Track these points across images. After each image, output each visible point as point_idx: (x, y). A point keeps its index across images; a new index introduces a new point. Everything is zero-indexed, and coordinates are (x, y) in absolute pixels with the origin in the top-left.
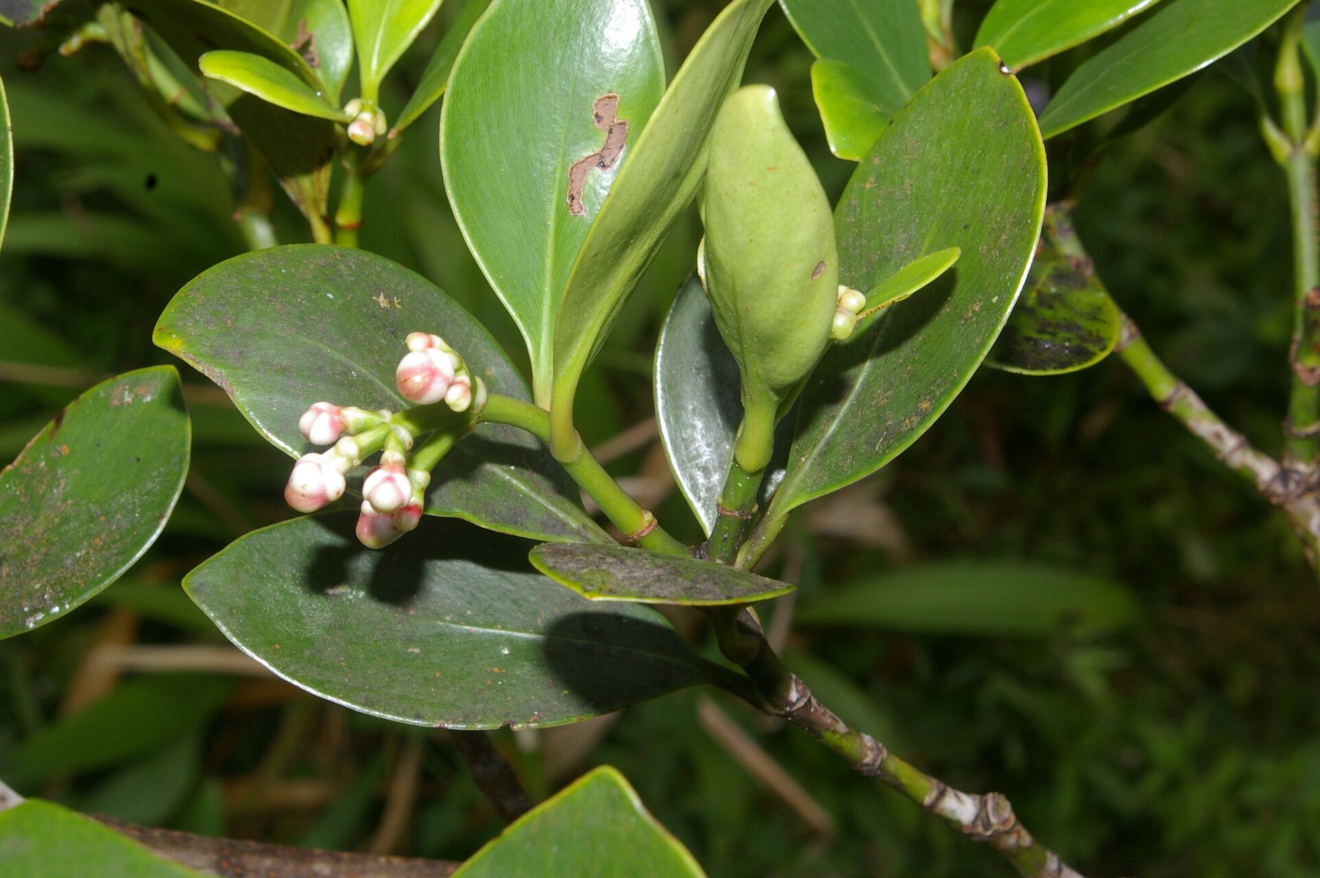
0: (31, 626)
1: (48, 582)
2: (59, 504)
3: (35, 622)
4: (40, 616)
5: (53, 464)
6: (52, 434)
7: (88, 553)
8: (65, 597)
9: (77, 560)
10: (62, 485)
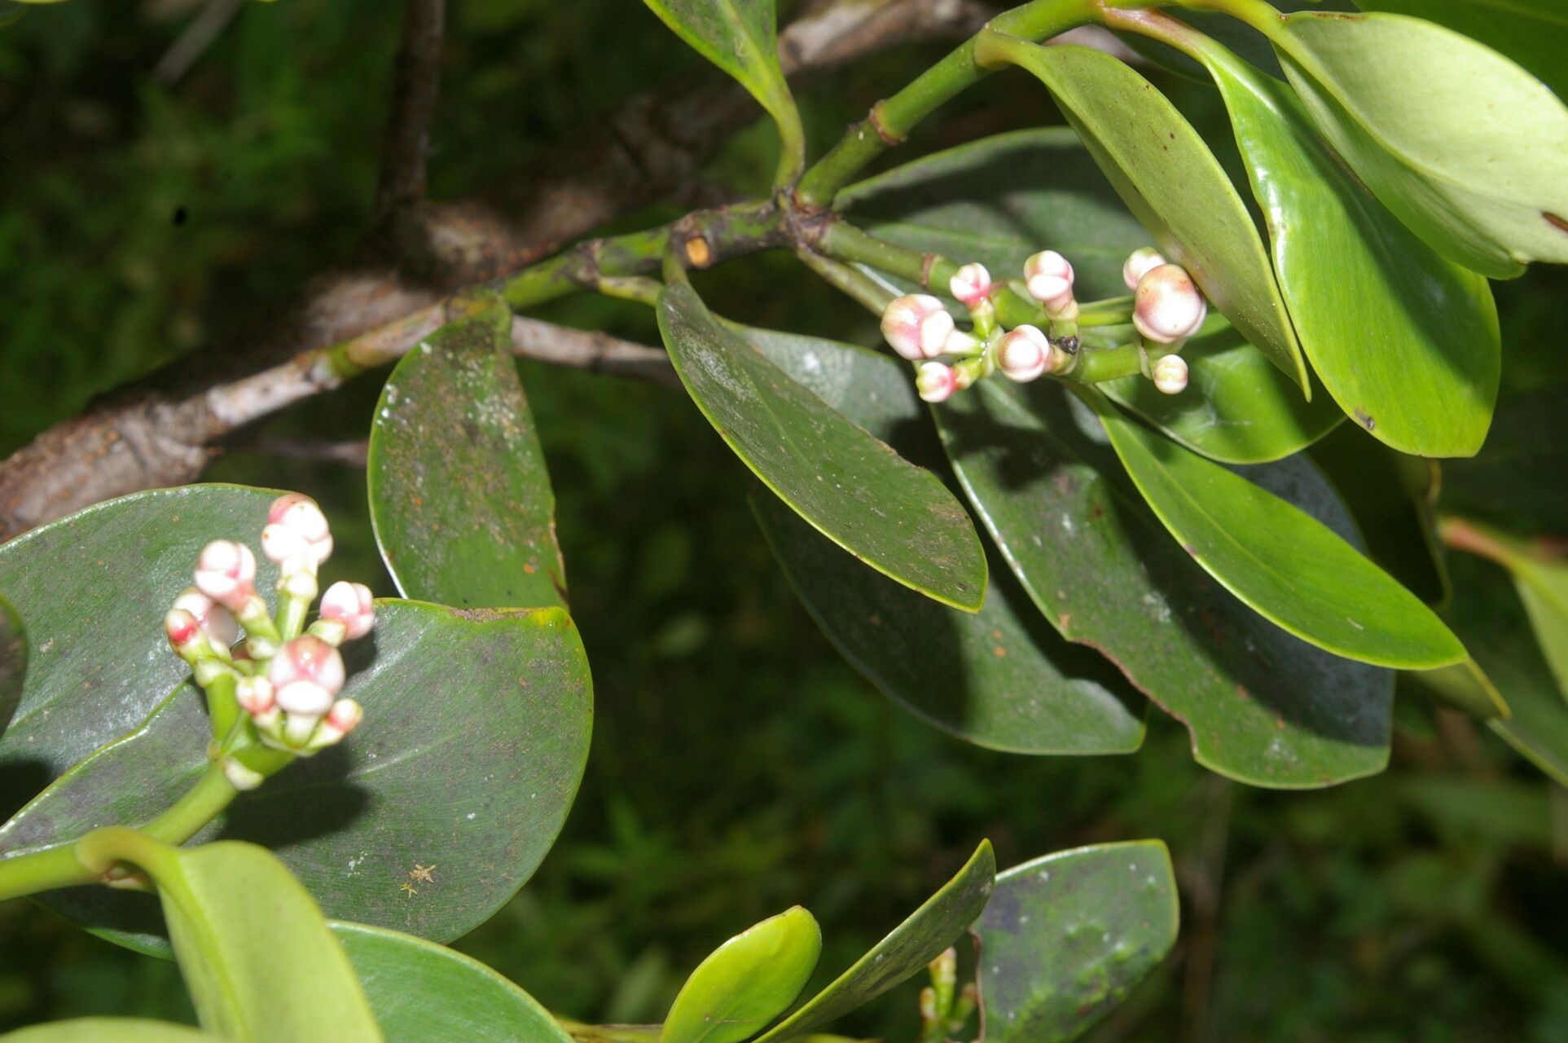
0: (389, 387)
1: (417, 438)
2: (482, 520)
3: (388, 392)
4: (391, 399)
5: (525, 552)
6: (554, 577)
7: (414, 484)
8: (390, 429)
9: (416, 473)
10: (498, 538)
